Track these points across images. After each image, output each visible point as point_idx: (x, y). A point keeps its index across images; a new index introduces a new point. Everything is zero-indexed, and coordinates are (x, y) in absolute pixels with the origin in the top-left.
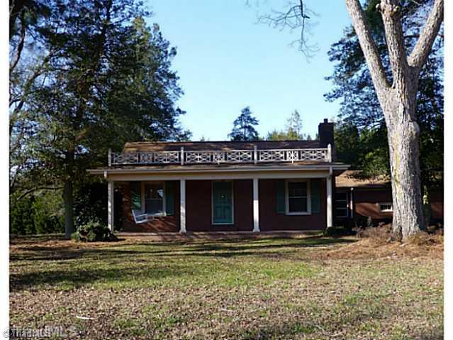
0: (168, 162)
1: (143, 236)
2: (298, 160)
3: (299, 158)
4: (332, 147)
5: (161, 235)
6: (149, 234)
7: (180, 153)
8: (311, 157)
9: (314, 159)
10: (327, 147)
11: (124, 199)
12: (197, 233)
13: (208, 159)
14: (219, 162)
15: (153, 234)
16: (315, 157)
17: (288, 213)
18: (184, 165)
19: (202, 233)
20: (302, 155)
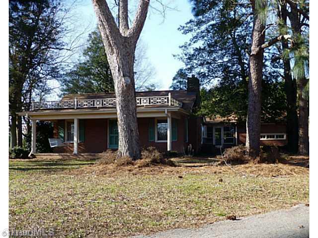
0: (67, 107)
1: (50, 155)
2: (149, 104)
3: (150, 103)
4: (171, 95)
5: (62, 155)
6: (55, 154)
7: (74, 101)
8: (158, 102)
9: (159, 104)
10: (168, 95)
11: (54, 132)
12: (82, 154)
13: (91, 105)
14: (98, 106)
15: (57, 154)
16: (160, 102)
17: (156, 141)
18: (77, 108)
19: (86, 154)
20: (151, 101)
